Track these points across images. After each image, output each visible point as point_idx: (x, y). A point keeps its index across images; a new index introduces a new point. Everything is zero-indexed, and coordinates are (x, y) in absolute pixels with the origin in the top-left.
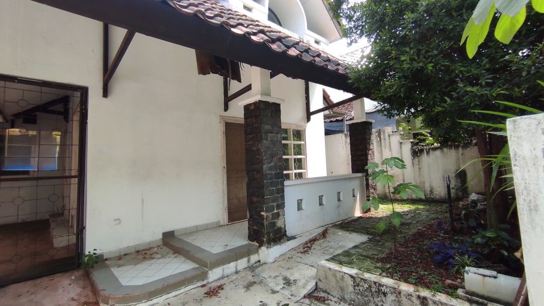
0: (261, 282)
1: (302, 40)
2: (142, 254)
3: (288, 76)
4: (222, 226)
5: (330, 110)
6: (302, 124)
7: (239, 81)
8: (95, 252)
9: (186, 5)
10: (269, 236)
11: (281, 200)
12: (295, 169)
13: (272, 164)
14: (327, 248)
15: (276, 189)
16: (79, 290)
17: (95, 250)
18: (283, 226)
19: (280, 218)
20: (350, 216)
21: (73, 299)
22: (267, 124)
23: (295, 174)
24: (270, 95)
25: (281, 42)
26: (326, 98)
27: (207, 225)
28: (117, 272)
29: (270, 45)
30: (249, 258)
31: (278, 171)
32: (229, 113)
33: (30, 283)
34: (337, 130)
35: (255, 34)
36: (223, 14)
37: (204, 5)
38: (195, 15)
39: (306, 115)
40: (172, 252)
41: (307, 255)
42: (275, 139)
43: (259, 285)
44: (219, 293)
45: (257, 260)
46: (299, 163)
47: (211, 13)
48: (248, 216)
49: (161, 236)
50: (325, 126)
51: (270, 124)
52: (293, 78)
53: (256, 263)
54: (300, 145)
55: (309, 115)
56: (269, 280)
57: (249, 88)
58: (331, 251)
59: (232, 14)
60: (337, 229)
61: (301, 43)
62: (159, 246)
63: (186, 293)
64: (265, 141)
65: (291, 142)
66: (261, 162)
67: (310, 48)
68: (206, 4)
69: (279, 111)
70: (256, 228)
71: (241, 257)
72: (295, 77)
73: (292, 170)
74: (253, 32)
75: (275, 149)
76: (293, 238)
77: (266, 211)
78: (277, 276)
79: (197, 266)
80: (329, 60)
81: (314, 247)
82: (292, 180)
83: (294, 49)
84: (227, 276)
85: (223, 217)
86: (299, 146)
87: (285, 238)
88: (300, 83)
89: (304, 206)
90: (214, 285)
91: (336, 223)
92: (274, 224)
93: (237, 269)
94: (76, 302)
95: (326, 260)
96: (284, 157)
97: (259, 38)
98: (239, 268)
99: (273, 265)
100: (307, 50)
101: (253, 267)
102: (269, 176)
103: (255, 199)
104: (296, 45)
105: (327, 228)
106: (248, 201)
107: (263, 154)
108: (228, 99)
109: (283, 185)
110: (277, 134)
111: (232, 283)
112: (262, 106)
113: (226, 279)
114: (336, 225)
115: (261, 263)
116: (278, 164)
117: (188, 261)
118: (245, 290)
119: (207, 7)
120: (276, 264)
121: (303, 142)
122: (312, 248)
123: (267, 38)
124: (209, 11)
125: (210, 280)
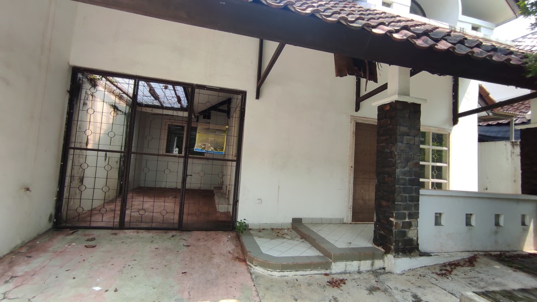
0: (385, 291)
1: (453, 29)
2: (276, 232)
3: (433, 73)
4: (345, 223)
5: (488, 111)
6: (446, 127)
7: (376, 81)
8: (244, 221)
9: (330, 14)
10: (397, 244)
11: (415, 209)
12: (433, 178)
13: (407, 169)
14: (476, 280)
15: (409, 196)
16: (233, 247)
17: (245, 219)
18: (415, 238)
19: (412, 229)
20: (515, 249)
21: (229, 252)
22: (403, 126)
23: (433, 183)
24: (408, 94)
25: (428, 36)
26: (483, 96)
27: (331, 219)
28: (259, 241)
29: (415, 41)
30: (373, 262)
31: (414, 177)
32: (360, 113)
33: (204, 233)
34: (499, 136)
35: (397, 31)
36: (363, 16)
37: (345, 10)
38: (338, 22)
39: (452, 117)
40: (300, 237)
41: (445, 280)
42: (412, 142)
43: (383, 293)
44: (341, 286)
45: (382, 266)
46: (439, 172)
47: (352, 18)
48: (375, 219)
49: (291, 221)
50: (479, 131)
51: (406, 126)
52: (440, 75)
53: (380, 269)
54: (441, 151)
55: (456, 116)
56: (396, 292)
57: (385, 87)
58: (482, 284)
59: (372, 14)
60: (492, 259)
61: (452, 33)
62: (289, 229)
63: (311, 276)
64: (400, 144)
65: (429, 147)
66: (394, 165)
67: (466, 37)
68: (346, 9)
69: (419, 112)
70: (382, 232)
71: (365, 258)
72: (441, 73)
73: (429, 178)
74: (395, 30)
75: (412, 153)
76: (427, 254)
77: (396, 218)
78: (405, 291)
79: (321, 255)
80: (494, 49)
81: (455, 272)
82: (428, 189)
83: (444, 42)
84: (350, 273)
85: (347, 215)
86: (439, 153)
87: (417, 251)
88: (448, 80)
89: (443, 221)
90: (336, 277)
91: (491, 253)
92: (404, 234)
93: (359, 269)
94: (232, 255)
95: (474, 292)
96: (421, 163)
97: (401, 35)
98: (362, 269)
99: (400, 277)
100: (463, 41)
101: (377, 273)
102: (402, 182)
103: (384, 203)
104: (447, 36)
105: (476, 255)
106: (375, 204)
107: (397, 158)
108: (359, 99)
109: (418, 193)
110: (414, 137)
111: (354, 281)
112: (399, 107)
113: (348, 275)
114: (491, 255)
115: (386, 272)
116: (414, 169)
117: (313, 248)
118: (368, 292)
119: (349, 12)
120: (404, 277)
121: (445, 148)
122: (453, 273)
123: (411, 34)
124: (350, 16)
125: (333, 271)
